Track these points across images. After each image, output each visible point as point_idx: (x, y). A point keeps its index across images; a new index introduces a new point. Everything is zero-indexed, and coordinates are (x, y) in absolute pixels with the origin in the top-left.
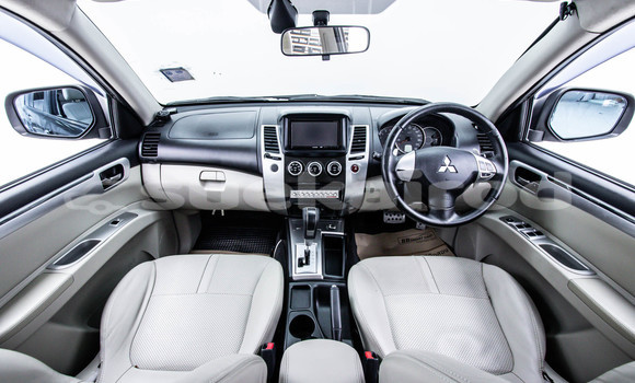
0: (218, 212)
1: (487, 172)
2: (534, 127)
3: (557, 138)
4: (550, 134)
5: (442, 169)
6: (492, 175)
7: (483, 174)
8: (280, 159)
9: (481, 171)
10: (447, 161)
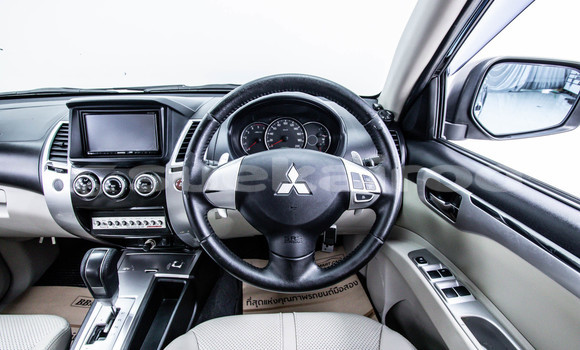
0: (48, 239)
1: (365, 191)
2: (452, 118)
3: (485, 134)
4: (475, 129)
5: (284, 189)
6: (375, 198)
7: (359, 196)
8: (65, 171)
9: (354, 191)
10: (293, 175)
